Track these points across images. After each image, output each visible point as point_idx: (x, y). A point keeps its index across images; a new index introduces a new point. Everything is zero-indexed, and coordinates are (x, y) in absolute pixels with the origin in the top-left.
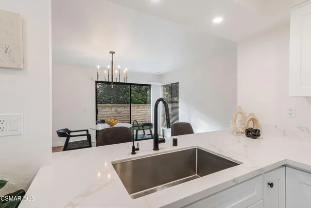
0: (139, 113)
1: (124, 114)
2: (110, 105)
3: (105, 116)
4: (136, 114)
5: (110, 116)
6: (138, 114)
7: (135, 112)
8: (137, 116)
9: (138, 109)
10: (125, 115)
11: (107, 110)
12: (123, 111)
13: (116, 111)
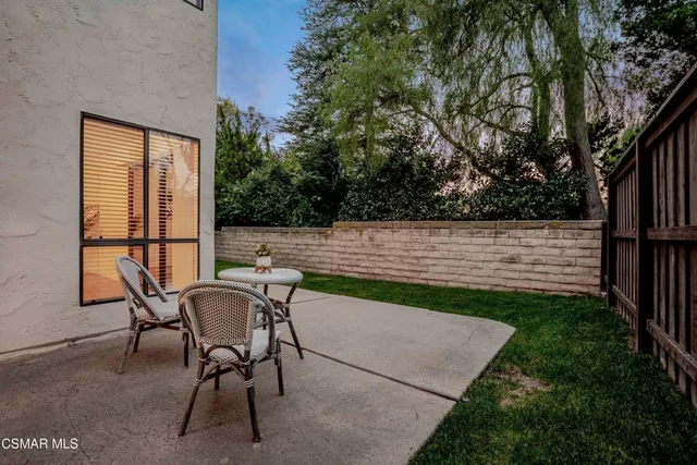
0: (433, 249)
1: (390, 249)
2: (360, 223)
3: (348, 250)
4: (426, 254)
5: (357, 251)
6: (432, 254)
7: (423, 246)
8: (429, 261)
9: (434, 239)
10: (394, 252)
11: (352, 237)
12: (389, 242)
13: (371, 239)
